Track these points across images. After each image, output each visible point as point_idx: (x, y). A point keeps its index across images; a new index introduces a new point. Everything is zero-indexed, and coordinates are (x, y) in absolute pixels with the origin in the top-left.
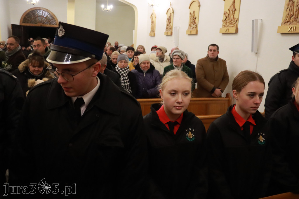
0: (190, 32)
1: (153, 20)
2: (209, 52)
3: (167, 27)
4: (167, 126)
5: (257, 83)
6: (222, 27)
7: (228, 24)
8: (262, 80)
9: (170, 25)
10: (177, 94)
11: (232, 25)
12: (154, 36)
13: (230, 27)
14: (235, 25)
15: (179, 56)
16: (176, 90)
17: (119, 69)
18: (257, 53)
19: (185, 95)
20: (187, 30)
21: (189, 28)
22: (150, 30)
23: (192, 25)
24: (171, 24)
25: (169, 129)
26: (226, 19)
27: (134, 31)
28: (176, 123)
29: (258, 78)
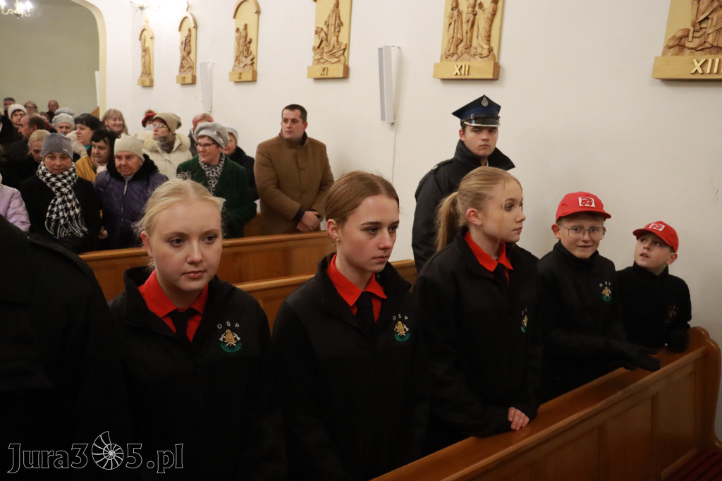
0: (237, 76)
1: (146, 46)
2: (284, 123)
3: (182, 63)
4: (169, 322)
5: (383, 200)
6: (313, 64)
7: (325, 56)
8: (391, 193)
9: (188, 58)
10: (186, 242)
11: (336, 60)
12: (151, 86)
13: (331, 63)
14: (342, 58)
15: (210, 138)
16: (185, 232)
17: (49, 175)
18: (393, 124)
19: (207, 240)
20: (231, 70)
21: (235, 66)
22: (139, 70)
23: (243, 59)
24: (192, 55)
25: (174, 330)
26: (322, 45)
27: (96, 72)
28: (191, 313)
29: (382, 188)
